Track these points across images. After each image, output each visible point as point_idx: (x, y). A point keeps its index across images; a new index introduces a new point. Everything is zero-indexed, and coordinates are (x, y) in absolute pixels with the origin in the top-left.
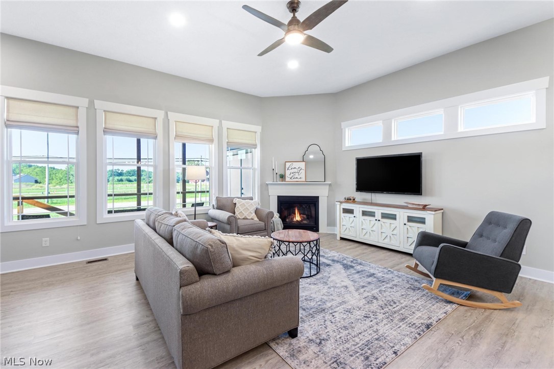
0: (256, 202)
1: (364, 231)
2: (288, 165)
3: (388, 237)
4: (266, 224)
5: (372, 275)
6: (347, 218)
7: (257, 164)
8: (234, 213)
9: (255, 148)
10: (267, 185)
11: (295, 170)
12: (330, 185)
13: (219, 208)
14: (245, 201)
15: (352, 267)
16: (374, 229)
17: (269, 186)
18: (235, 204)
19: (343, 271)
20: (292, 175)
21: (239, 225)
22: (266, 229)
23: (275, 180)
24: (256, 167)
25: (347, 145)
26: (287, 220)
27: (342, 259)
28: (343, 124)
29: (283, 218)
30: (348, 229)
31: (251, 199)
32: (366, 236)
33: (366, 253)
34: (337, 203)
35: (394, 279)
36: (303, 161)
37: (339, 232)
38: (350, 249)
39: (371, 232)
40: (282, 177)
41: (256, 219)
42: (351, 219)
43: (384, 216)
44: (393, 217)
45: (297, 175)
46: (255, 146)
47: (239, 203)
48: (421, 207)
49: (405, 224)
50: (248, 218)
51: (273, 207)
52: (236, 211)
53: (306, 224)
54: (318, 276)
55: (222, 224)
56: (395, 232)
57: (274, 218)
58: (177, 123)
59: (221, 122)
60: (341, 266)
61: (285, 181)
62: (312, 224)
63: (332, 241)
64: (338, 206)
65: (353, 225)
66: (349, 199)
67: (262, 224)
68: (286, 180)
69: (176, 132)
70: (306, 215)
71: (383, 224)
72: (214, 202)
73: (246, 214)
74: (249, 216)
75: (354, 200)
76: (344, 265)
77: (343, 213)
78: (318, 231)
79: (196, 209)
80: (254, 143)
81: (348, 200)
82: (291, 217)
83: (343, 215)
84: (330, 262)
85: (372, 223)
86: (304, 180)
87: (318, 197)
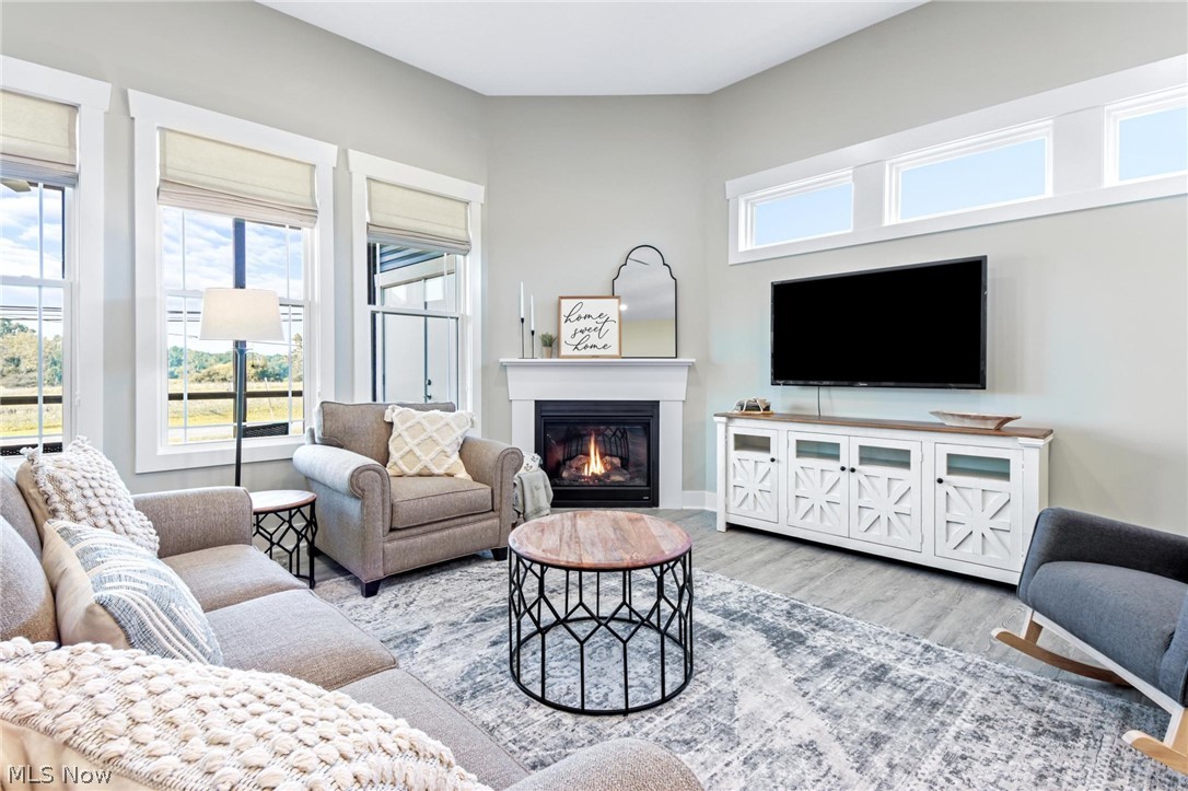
0: (467, 418)
1: (804, 505)
2: (567, 306)
3: (884, 520)
4: (497, 492)
5: (879, 675)
6: (750, 466)
7: (471, 306)
8: (385, 458)
9: (465, 253)
10: (504, 367)
11: (590, 323)
12: (691, 367)
13: (330, 440)
14: (425, 413)
15: (799, 639)
16: (835, 495)
17: (510, 373)
18: (391, 424)
19: (774, 663)
20: (579, 336)
21: (397, 500)
22: (497, 506)
23: (528, 353)
24: (468, 313)
25: (742, 247)
26: (565, 474)
27: (754, 607)
28: (731, 186)
29: (552, 469)
30: (751, 497)
31: (450, 408)
32: (809, 519)
33: (819, 576)
34: (716, 419)
35: (962, 687)
36: (613, 296)
37: (725, 505)
38: (766, 563)
39: (826, 506)
40: (551, 343)
41: (462, 474)
42: (762, 468)
43: (869, 456)
44: (901, 459)
45: (594, 338)
46: (463, 247)
47: (403, 422)
48: (991, 425)
49: (940, 481)
50: (436, 471)
51: (523, 434)
52: (391, 448)
53: (620, 484)
54: (694, 696)
55: (336, 498)
56: (904, 506)
57: (522, 471)
58: (168, 134)
59: (343, 155)
60: (761, 640)
61: (558, 357)
62: (638, 482)
63: (703, 537)
64: (721, 429)
65: (767, 484)
66: (752, 407)
67: (483, 491)
68: (563, 353)
69: (163, 166)
70: (621, 458)
71: (864, 481)
72: (315, 422)
73: (426, 459)
74: (439, 466)
75: (767, 408)
76: (767, 630)
77: (736, 448)
78: (657, 505)
79: (243, 447)
80: (461, 235)
81: (752, 409)
82: (575, 463)
83: (735, 455)
84: (720, 620)
85: (830, 478)
86: (617, 353)
87: (658, 402)
